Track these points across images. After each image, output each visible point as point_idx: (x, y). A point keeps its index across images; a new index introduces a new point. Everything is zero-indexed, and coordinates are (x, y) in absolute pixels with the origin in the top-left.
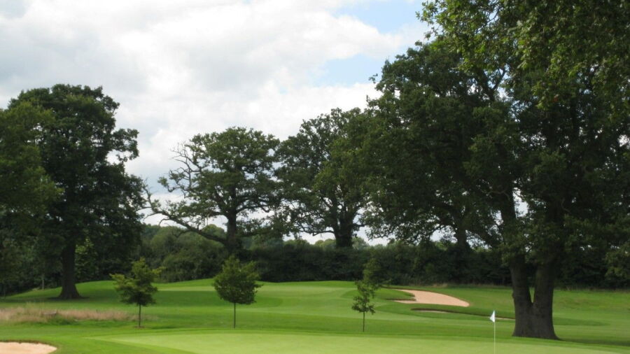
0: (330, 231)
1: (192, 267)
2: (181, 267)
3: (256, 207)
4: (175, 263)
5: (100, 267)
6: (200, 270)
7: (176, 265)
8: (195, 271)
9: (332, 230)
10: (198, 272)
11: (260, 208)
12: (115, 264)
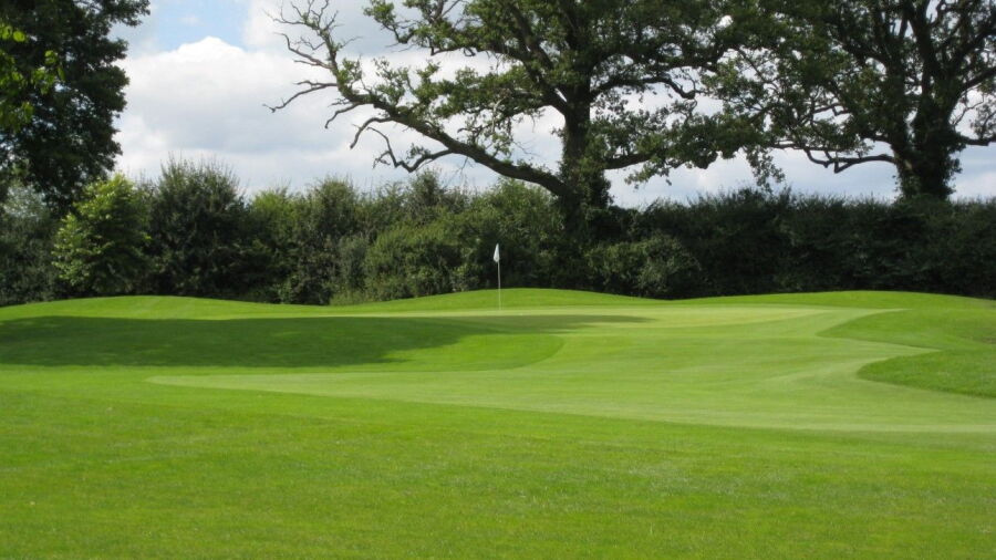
0: (883, 158)
1: (454, 260)
2: (422, 261)
3: (653, 81)
4: (408, 249)
5: (205, 266)
6: (475, 266)
7: (409, 256)
8: (461, 271)
9: (891, 153)
10: (469, 274)
11: (662, 84)
12: (248, 257)
